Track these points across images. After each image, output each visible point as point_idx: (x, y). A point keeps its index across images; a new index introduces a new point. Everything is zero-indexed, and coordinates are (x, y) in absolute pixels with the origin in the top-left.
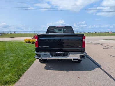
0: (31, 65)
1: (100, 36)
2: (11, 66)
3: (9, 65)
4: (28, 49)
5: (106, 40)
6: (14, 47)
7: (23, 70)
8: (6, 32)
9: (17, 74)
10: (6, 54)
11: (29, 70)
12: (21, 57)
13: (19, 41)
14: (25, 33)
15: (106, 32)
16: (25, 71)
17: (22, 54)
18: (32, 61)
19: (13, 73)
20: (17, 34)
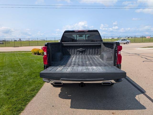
0: (38, 90)
1: (135, 42)
2: (8, 93)
3: (5, 91)
4: (36, 63)
5: (143, 47)
6: (17, 61)
7: (26, 100)
8: (8, 40)
9: (16, 108)
10: (4, 73)
11: (34, 99)
12: (25, 76)
13: (25, 52)
14: (34, 40)
15: (143, 37)
16: (29, 101)
17: (26, 72)
18: (41, 84)
19: (9, 106)
20: (24, 41)
